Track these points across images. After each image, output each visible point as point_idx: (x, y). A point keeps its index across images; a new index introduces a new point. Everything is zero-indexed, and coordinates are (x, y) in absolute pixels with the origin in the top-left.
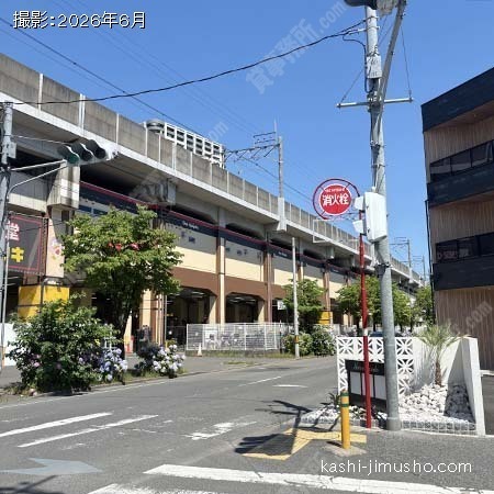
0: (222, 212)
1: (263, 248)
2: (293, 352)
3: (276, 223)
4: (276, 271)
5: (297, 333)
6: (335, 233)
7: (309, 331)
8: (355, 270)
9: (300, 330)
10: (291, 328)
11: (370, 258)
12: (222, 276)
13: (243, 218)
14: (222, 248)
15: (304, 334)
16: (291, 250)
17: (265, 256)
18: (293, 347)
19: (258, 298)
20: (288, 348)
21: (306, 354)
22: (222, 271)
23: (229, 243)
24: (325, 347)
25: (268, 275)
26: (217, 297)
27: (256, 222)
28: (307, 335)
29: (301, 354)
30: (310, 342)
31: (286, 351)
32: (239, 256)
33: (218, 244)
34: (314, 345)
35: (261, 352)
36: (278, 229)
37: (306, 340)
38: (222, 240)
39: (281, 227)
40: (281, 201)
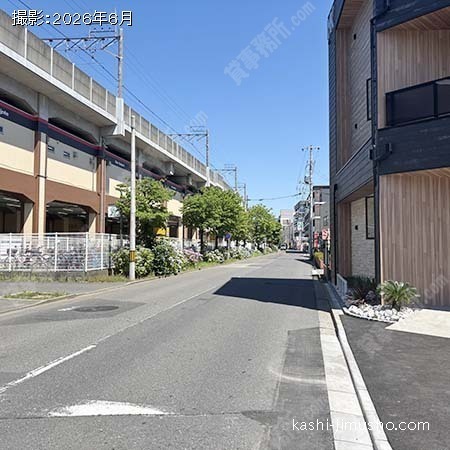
0: (43, 101)
1: (97, 153)
2: (127, 274)
3: (114, 125)
4: (111, 180)
5: (133, 247)
6: (175, 148)
7: (149, 245)
8: (191, 189)
9: (137, 243)
10: (125, 242)
11: (205, 178)
12: (42, 180)
13: (73, 114)
14: (43, 146)
15: (142, 249)
16: (130, 160)
17: (99, 163)
18: (126, 266)
19: (88, 210)
20: (120, 268)
21: (144, 275)
22: (42, 173)
23: (52, 141)
24: (169, 266)
25: (102, 184)
26: (34, 204)
27: (89, 122)
28: (146, 251)
29: (137, 276)
30: (151, 258)
31: (117, 271)
32: (66, 158)
33: (37, 139)
34: (155, 262)
35: (79, 274)
36: (115, 133)
37: (145, 257)
38: (43, 135)
39: (119, 131)
40: (120, 102)
